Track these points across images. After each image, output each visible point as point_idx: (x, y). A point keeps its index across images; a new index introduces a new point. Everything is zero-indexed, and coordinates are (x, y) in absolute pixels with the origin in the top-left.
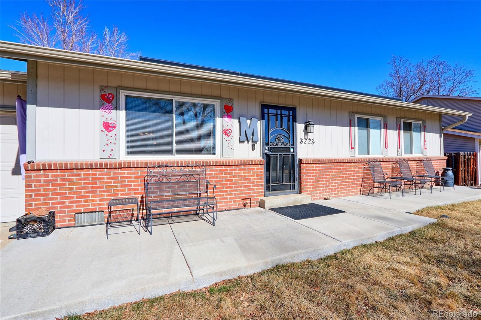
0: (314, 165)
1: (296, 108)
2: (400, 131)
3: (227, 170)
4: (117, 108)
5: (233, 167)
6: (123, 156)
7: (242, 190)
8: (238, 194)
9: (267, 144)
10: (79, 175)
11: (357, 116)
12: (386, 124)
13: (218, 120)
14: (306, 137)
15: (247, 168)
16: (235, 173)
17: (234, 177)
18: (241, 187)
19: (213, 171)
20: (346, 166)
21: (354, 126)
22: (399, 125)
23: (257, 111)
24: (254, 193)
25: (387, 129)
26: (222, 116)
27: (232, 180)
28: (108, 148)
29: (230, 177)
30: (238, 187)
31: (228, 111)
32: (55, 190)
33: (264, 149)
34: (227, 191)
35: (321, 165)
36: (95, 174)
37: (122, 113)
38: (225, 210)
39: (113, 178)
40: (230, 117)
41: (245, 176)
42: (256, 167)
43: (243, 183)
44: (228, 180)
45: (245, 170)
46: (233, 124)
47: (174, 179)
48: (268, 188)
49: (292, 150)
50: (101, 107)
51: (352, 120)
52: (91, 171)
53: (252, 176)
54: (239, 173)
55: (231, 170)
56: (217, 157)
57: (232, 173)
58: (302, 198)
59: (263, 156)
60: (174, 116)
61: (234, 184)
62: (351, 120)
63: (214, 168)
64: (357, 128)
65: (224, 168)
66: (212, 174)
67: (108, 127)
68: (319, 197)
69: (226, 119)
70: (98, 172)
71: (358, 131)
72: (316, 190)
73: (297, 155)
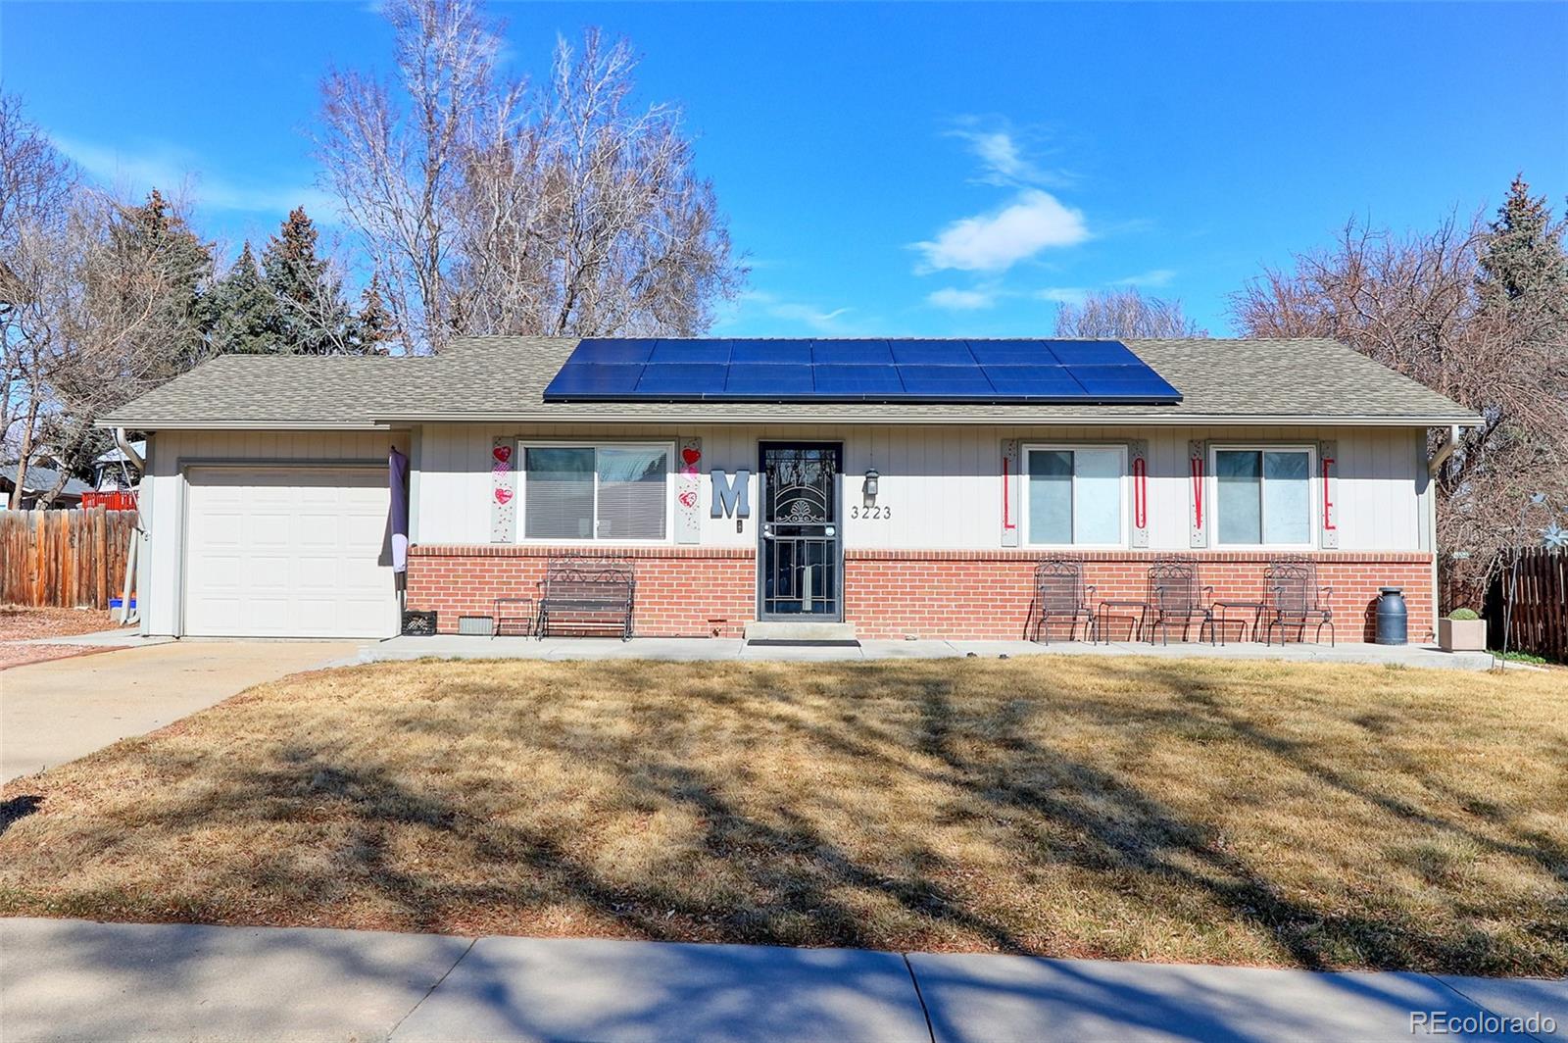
0: (881, 564)
1: (841, 444)
2: (1203, 478)
3: (682, 566)
4: (513, 468)
5: (693, 562)
6: (520, 540)
7: (709, 604)
8: (701, 611)
9: (770, 519)
10: (465, 564)
11: (1026, 450)
12: (1140, 463)
13: (671, 477)
14: (869, 503)
15: (720, 563)
16: (696, 573)
17: (694, 579)
18: (708, 598)
19: (656, 566)
20: (977, 568)
21: (1018, 472)
22: (1200, 461)
23: (751, 455)
24: (734, 611)
25: (1143, 475)
26: (678, 471)
27: (691, 585)
28: (502, 527)
29: (687, 579)
30: (700, 598)
31: (690, 460)
32: (438, 582)
33: (761, 530)
34: (680, 604)
35: (899, 565)
36: (484, 564)
37: (521, 475)
38: (676, 637)
39: (505, 571)
40: (693, 471)
41: (716, 579)
42: (738, 563)
43: (711, 591)
44: (683, 585)
45: (716, 567)
46: (702, 484)
47: (591, 578)
48: (769, 607)
49: (830, 531)
50: (495, 467)
51: (1010, 458)
52: (479, 560)
53: (729, 579)
54: (705, 573)
55: (688, 566)
56: (669, 543)
57: (690, 572)
58: (830, 628)
59: (760, 544)
60: (596, 474)
61: (693, 591)
62: (1006, 459)
63: (657, 562)
64: (1028, 477)
65: (675, 562)
66: (653, 572)
67: (502, 496)
68: (891, 634)
69: (687, 476)
70: (488, 561)
71: (1030, 484)
72: (884, 619)
73: (841, 542)
